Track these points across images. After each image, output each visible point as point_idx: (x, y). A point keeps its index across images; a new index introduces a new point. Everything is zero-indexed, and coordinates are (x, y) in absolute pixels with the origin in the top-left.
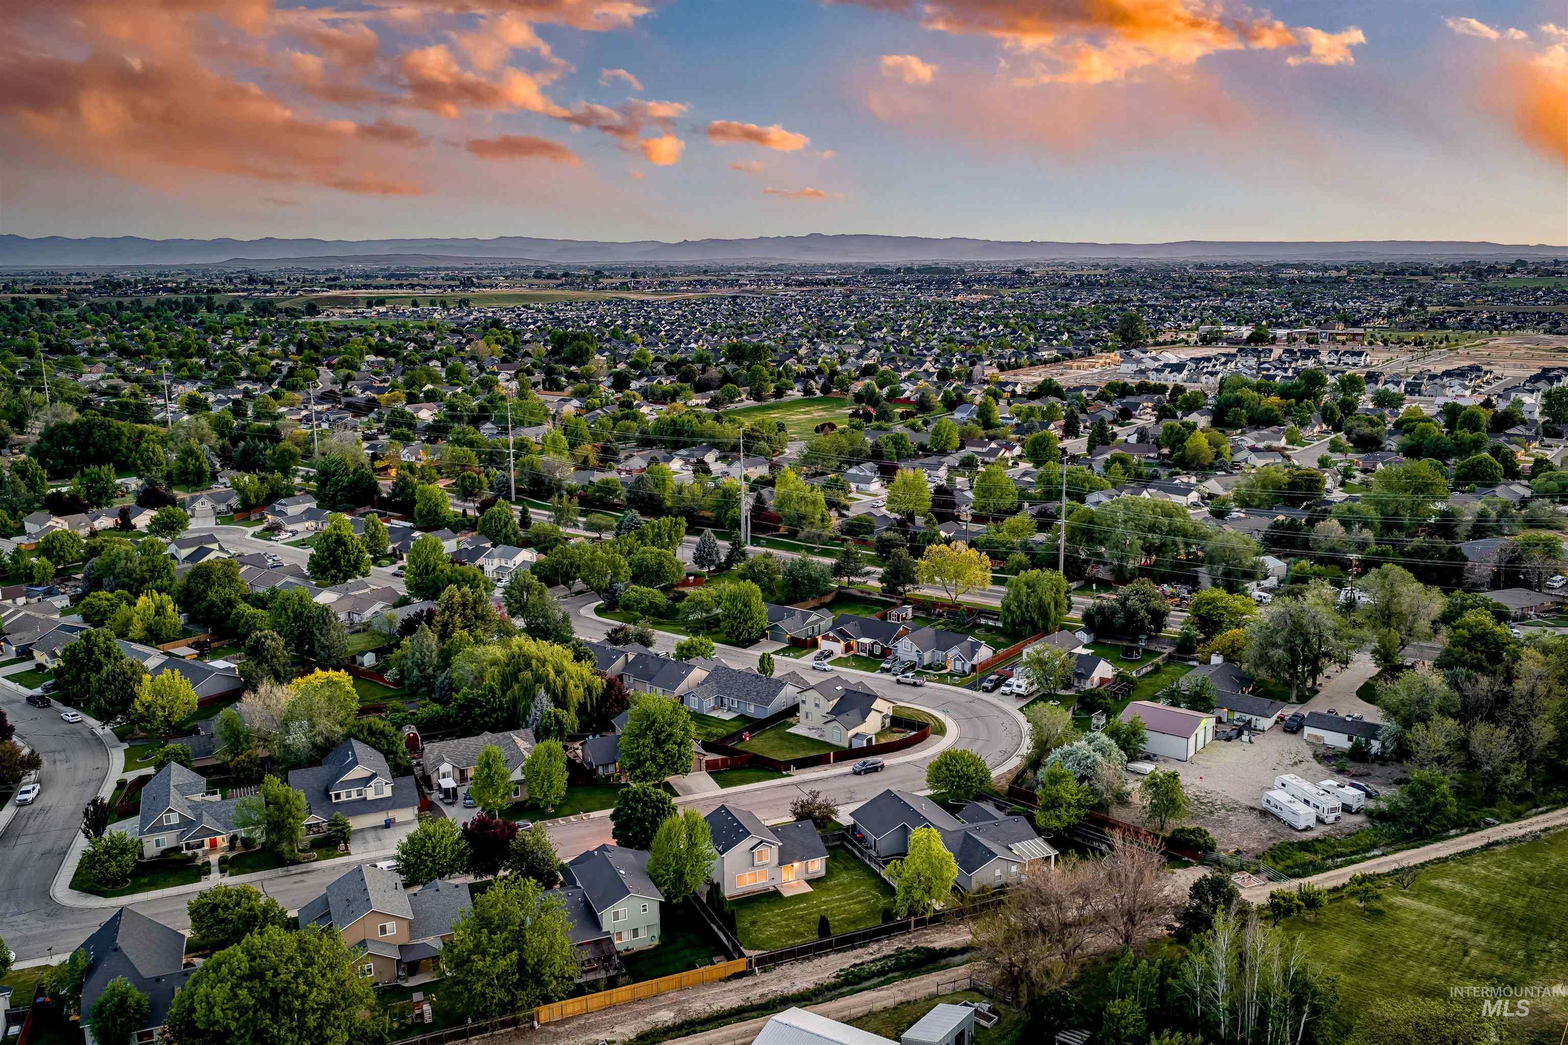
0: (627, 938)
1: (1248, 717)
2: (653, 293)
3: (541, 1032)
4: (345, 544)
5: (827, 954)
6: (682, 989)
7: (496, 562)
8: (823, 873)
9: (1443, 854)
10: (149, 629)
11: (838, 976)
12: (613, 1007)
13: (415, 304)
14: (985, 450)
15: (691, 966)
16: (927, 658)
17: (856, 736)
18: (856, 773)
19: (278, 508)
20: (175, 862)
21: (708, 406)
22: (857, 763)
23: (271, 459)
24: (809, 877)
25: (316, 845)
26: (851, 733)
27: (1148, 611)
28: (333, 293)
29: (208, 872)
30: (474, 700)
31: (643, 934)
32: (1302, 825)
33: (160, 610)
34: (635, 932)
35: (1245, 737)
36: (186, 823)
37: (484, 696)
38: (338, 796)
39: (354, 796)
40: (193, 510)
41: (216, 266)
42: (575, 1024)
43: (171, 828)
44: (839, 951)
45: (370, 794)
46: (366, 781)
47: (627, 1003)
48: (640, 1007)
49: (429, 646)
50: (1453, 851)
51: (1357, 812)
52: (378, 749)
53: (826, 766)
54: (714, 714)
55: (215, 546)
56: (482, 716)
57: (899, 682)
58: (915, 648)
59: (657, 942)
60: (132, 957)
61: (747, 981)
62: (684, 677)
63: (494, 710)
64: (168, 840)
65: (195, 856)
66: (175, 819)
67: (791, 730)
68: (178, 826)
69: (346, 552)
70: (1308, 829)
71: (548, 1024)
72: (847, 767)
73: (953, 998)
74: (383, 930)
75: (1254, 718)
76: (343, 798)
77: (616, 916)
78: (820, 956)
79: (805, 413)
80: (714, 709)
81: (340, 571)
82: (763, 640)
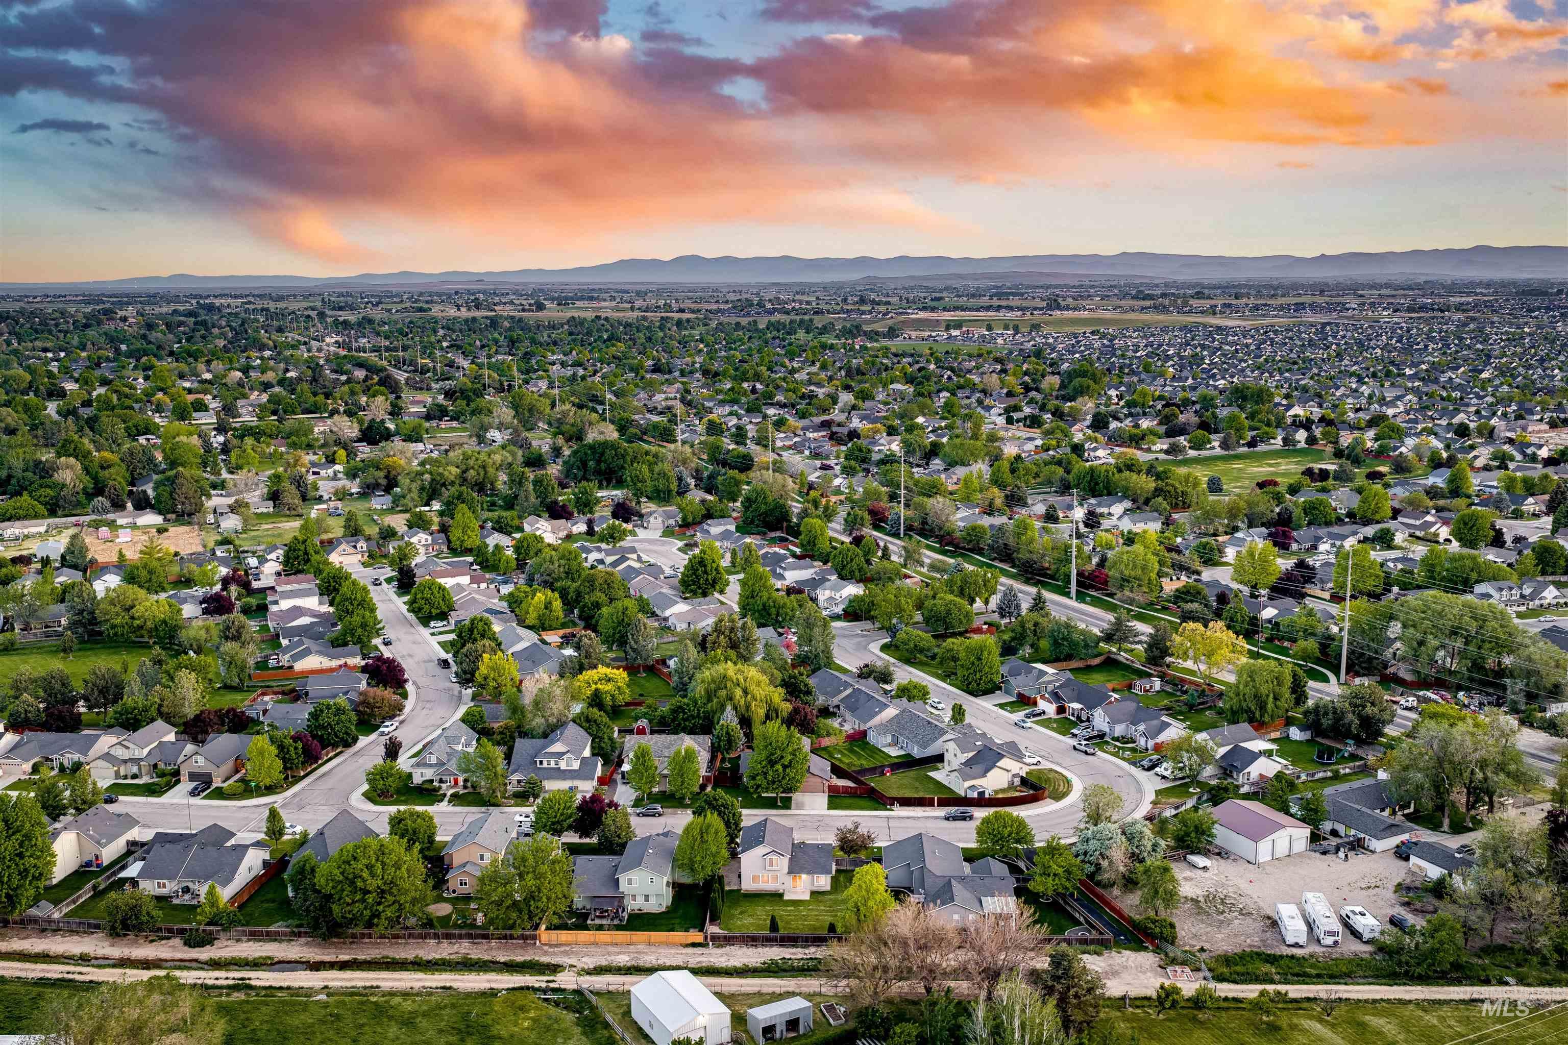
0: (640, 901)
1: (1363, 835)
2: (1240, 318)
3: (539, 948)
4: (705, 566)
5: (772, 946)
6: (650, 944)
7: (827, 593)
8: (828, 888)
9: (1407, 997)
10: (539, 618)
11: (764, 963)
12: (596, 944)
13: (989, 328)
14: (1418, 523)
15: (672, 930)
16: (1119, 730)
17: (972, 787)
18: (947, 819)
19: (706, 527)
20: (427, 790)
21: (1167, 452)
22: (953, 810)
23: (723, 485)
24: (815, 889)
25: (517, 795)
26: (967, 784)
27: (1360, 717)
28: (922, 315)
29: (442, 800)
30: (680, 707)
31: (653, 900)
32: (1290, 940)
33: (548, 605)
34: (647, 898)
35: (1341, 854)
36: (441, 764)
37: (688, 705)
38: (541, 762)
39: (553, 765)
40: (649, 522)
41: (852, 284)
42: (562, 949)
43: (431, 766)
44: (781, 946)
45: (563, 765)
46: (560, 755)
47: (606, 944)
48: (611, 949)
49: (688, 659)
50: (1421, 996)
51: (1367, 942)
52: (589, 733)
53: (928, 809)
54: (885, 750)
55: (634, 556)
56: (685, 720)
57: (1075, 748)
58: (1107, 720)
59: (663, 909)
60: (328, 841)
61: (699, 950)
62: (877, 714)
63: (693, 717)
64: (429, 773)
65: (440, 788)
66: (434, 760)
67: (931, 774)
68: (436, 765)
69: (705, 572)
70: (1296, 945)
71: (546, 945)
72: (942, 812)
73: (809, 997)
74: (482, 858)
75: (1367, 837)
76: (545, 765)
77: (630, 881)
78: (766, 946)
79: (1271, 465)
80: (889, 745)
81: (700, 588)
82: (998, 692)
